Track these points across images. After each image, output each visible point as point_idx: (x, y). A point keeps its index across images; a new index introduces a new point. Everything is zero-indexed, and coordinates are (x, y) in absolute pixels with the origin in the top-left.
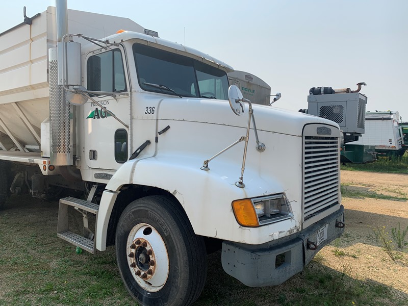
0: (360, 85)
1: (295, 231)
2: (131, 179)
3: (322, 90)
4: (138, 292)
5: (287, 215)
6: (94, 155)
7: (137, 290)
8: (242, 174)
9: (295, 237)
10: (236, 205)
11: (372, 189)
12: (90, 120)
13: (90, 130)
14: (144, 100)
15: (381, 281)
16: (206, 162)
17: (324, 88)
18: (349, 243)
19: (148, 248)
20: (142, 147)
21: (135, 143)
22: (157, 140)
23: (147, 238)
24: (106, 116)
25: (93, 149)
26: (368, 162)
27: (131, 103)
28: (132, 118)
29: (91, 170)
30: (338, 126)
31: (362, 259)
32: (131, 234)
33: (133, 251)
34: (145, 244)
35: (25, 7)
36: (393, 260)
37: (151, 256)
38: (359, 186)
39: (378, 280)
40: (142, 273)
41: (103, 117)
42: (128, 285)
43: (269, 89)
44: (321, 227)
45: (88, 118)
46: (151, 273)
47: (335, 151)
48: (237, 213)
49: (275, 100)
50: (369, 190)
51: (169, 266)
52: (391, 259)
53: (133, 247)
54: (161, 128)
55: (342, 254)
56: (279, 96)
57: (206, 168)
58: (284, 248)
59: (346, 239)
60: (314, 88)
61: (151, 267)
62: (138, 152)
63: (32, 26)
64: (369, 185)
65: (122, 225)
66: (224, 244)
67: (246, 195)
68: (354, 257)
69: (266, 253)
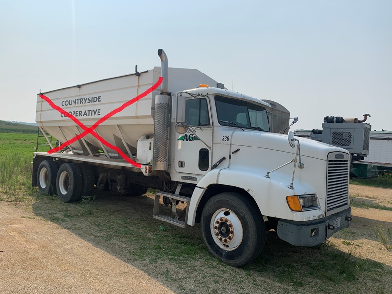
0: (365, 116)
1: (322, 217)
2: (217, 181)
3: (335, 119)
4: (219, 252)
5: (317, 207)
6: (182, 164)
7: (218, 250)
8: (292, 181)
9: (321, 220)
10: (289, 199)
11: (376, 202)
12: (180, 141)
13: (180, 147)
14: (222, 132)
15: (377, 260)
16: (268, 173)
17: (336, 117)
18: (354, 238)
19: (228, 223)
20: (220, 161)
21: (213, 158)
22: (230, 158)
23: (227, 217)
24: (193, 140)
25: (182, 161)
26: (371, 178)
27: (213, 133)
28: (213, 143)
29: (179, 174)
30: (348, 153)
31: (364, 247)
32: (214, 215)
33: (217, 225)
34: (227, 221)
35: (136, 66)
36: (388, 249)
37: (230, 228)
38: (364, 198)
39: (375, 260)
40: (224, 239)
41: (190, 140)
42: (211, 247)
43: (288, 113)
44: (337, 217)
45: (178, 140)
46: (230, 238)
47: (346, 169)
48: (289, 203)
49: (293, 122)
50: (373, 202)
51: (243, 234)
52: (386, 249)
53: (217, 222)
54: (233, 150)
55: (349, 244)
56: (296, 119)
57: (268, 177)
58: (315, 225)
59: (352, 235)
60: (327, 117)
61: (231, 235)
62: (217, 164)
63: (140, 77)
64: (374, 198)
65: (208, 209)
66: (279, 222)
67: (295, 193)
68: (358, 246)
69: (306, 227)
